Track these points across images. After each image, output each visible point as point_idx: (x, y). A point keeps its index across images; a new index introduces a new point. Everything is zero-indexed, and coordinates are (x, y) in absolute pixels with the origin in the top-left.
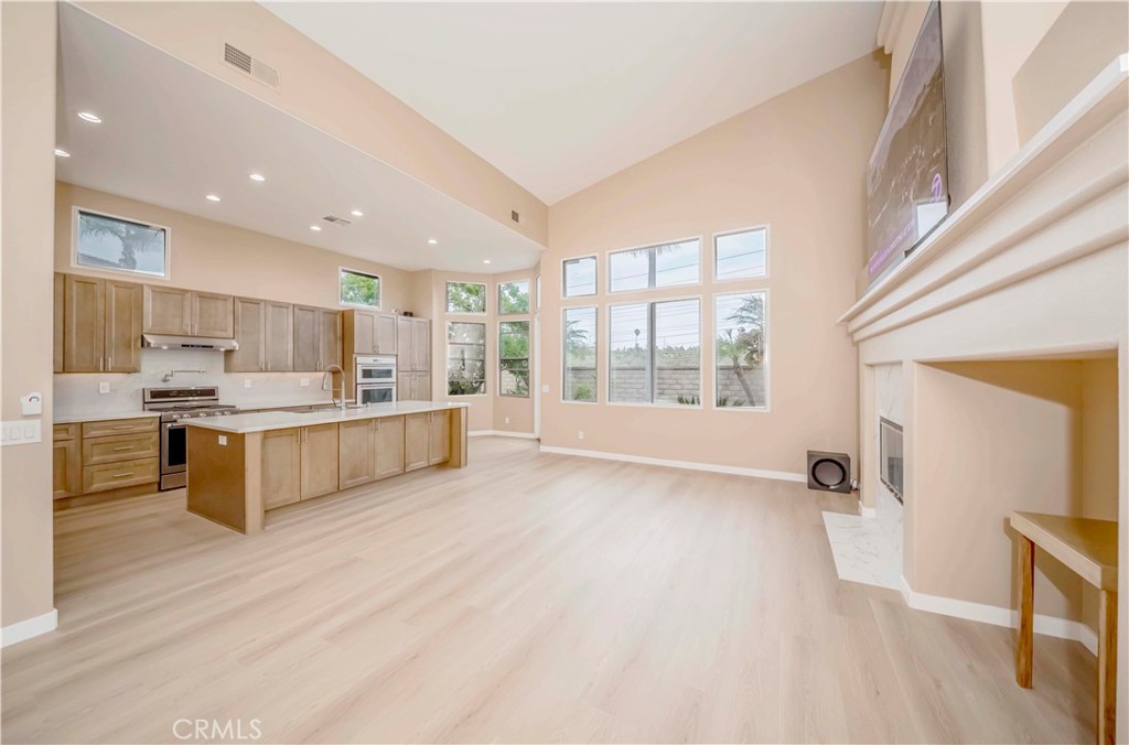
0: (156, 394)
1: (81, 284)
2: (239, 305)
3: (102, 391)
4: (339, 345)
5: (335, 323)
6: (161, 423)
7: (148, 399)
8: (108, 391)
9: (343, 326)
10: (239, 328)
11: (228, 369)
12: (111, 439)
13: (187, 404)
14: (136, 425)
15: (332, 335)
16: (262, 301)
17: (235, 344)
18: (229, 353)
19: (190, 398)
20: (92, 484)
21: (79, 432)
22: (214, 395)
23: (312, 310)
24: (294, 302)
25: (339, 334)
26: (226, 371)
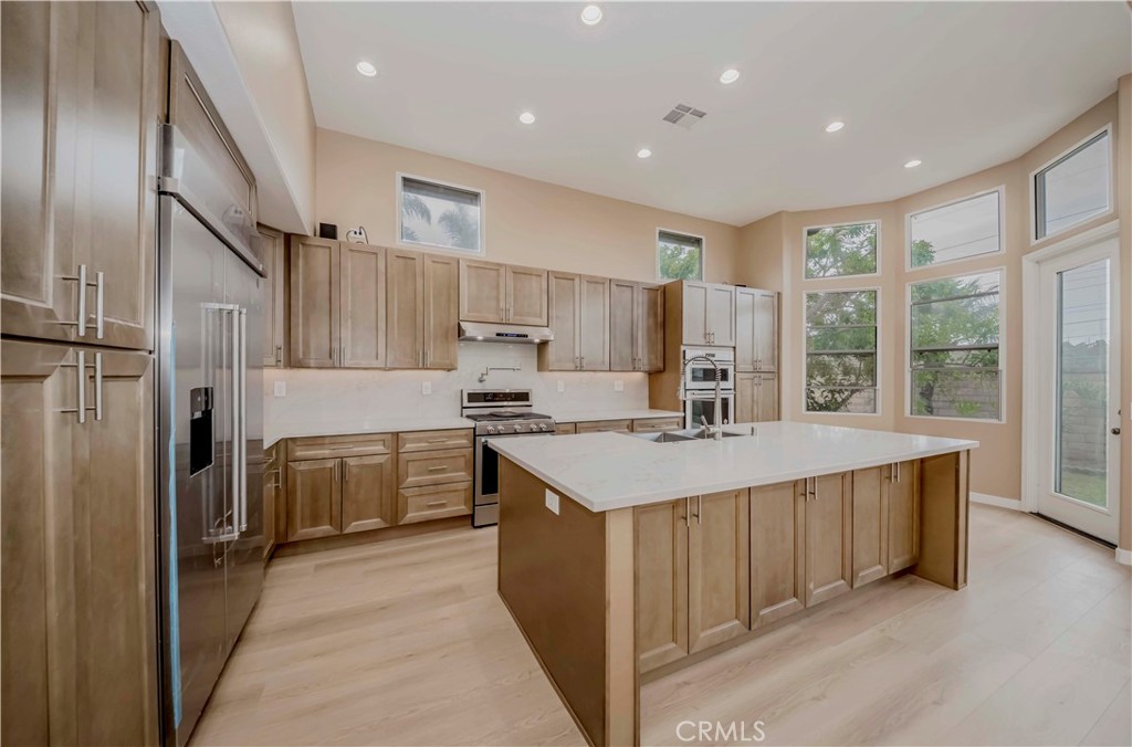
0: (473, 397)
1: (401, 260)
2: (553, 281)
3: (425, 393)
4: (660, 335)
5: (655, 303)
6: (475, 436)
7: (466, 404)
8: (429, 392)
9: (665, 309)
10: (553, 313)
11: (542, 365)
12: (425, 455)
13: (502, 410)
14: (450, 437)
15: (651, 320)
16: (576, 275)
17: (547, 333)
18: (543, 345)
19: (505, 403)
20: (407, 513)
21: (395, 445)
22: (528, 400)
23: (630, 286)
24: (610, 277)
25: (660, 319)
26: (539, 370)
